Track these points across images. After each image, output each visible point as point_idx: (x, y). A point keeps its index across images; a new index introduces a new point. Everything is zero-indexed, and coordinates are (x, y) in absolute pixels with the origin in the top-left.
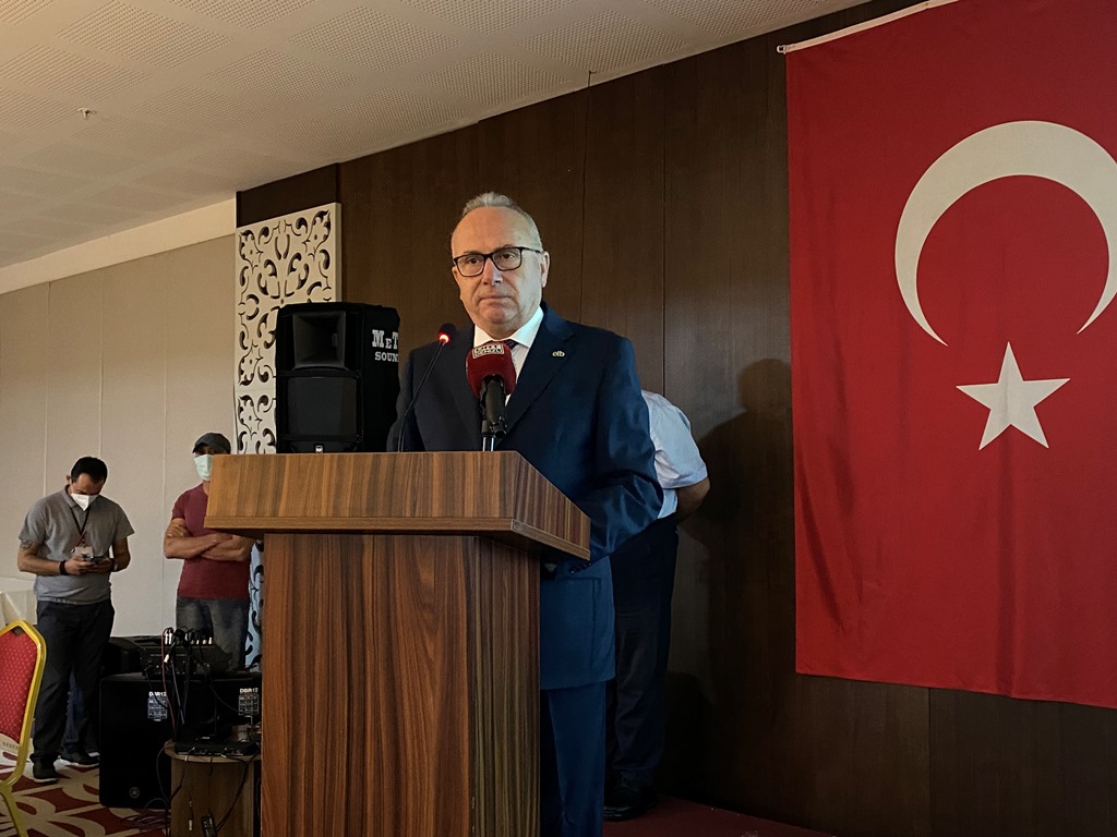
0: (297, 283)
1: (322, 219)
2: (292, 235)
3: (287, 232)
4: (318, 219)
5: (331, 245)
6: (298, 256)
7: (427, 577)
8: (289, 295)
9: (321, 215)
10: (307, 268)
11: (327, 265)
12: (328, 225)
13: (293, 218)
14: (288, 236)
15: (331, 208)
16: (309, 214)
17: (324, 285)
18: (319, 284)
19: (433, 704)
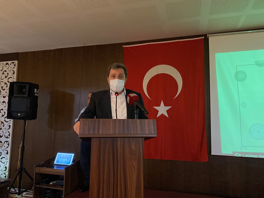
0: (5, 77)
1: (13, 64)
2: (4, 66)
3: (2, 66)
4: (12, 64)
5: (15, 70)
6: (6, 71)
7: (133, 147)
8: (2, 79)
9: (13, 63)
10: (8, 74)
11: (14, 73)
12: (15, 65)
13: (5, 63)
14: (3, 66)
15: (16, 62)
16: (9, 62)
17: (13, 78)
18: (11, 78)
19: (135, 176)
